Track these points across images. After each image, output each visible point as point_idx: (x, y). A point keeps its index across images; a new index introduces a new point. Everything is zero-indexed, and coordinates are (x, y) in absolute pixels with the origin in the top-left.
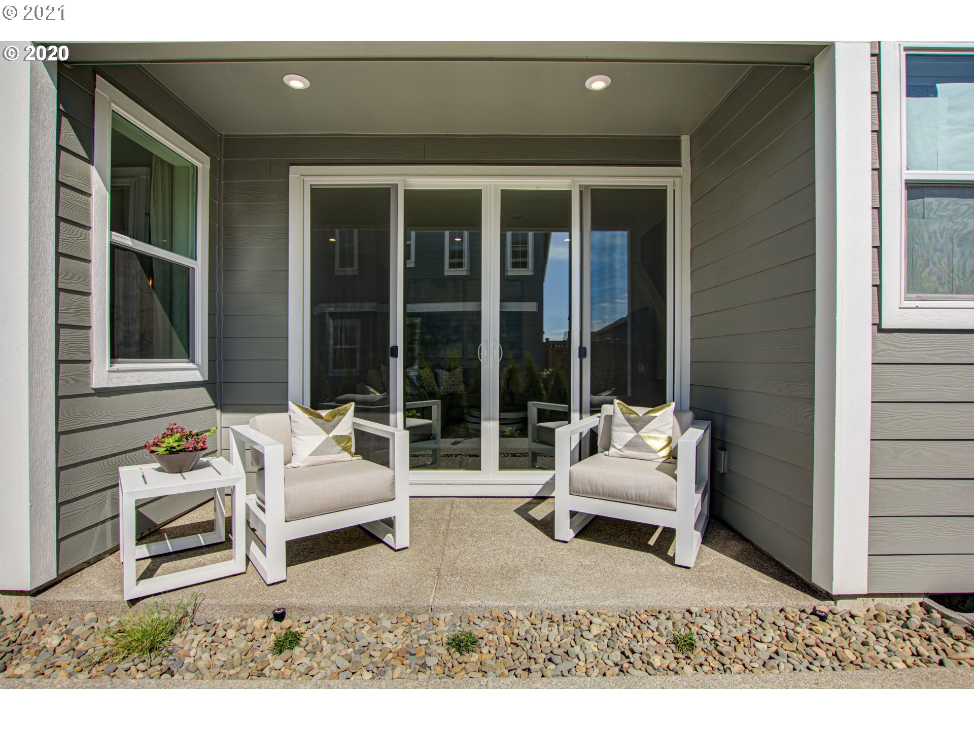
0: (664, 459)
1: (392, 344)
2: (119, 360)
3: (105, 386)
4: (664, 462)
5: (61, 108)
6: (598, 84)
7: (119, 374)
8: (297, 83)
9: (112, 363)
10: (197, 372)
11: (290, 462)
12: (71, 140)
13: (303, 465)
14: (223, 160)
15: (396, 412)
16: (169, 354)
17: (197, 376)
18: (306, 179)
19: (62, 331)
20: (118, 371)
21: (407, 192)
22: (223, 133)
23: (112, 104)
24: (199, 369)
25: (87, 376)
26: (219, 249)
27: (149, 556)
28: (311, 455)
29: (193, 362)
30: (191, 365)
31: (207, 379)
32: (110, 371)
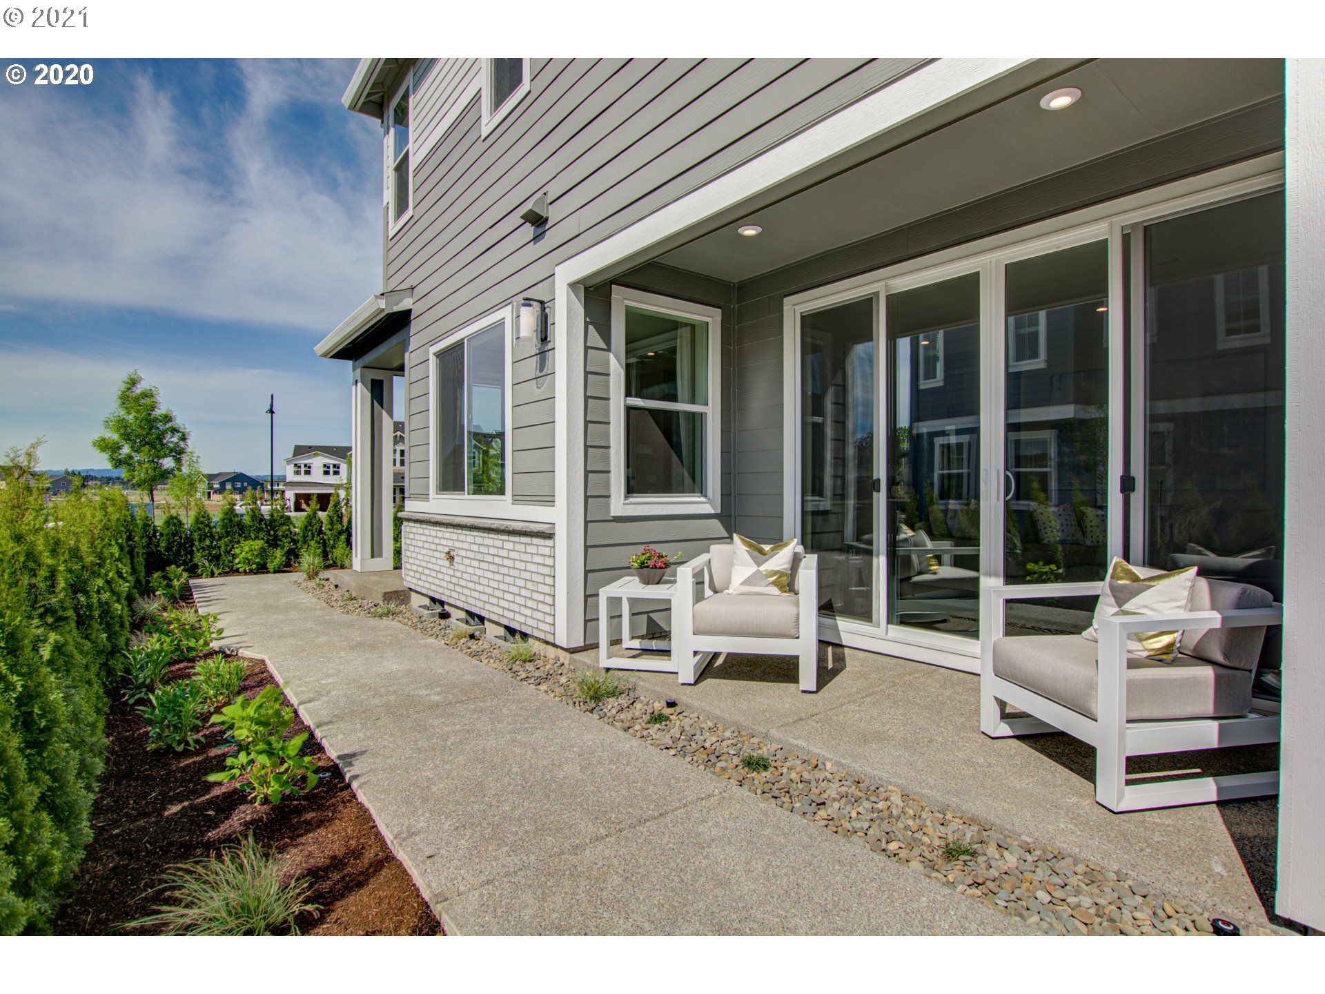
0: (1152, 653)
1: (875, 477)
2: (635, 495)
3: (620, 515)
4: (1148, 657)
5: (588, 320)
6: (1060, 101)
7: (632, 506)
8: (750, 232)
9: (626, 497)
10: (708, 506)
11: (728, 589)
12: (595, 339)
13: (734, 593)
14: (736, 306)
15: (878, 555)
16: (682, 490)
17: (708, 509)
18: (797, 307)
19: (590, 475)
20: (631, 504)
21: (889, 297)
22: (736, 281)
23: (625, 301)
24: (710, 502)
25: (608, 506)
26: (734, 390)
27: (639, 647)
28: (741, 584)
29: (705, 496)
30: (702, 499)
31: (719, 512)
32: (624, 504)
